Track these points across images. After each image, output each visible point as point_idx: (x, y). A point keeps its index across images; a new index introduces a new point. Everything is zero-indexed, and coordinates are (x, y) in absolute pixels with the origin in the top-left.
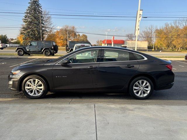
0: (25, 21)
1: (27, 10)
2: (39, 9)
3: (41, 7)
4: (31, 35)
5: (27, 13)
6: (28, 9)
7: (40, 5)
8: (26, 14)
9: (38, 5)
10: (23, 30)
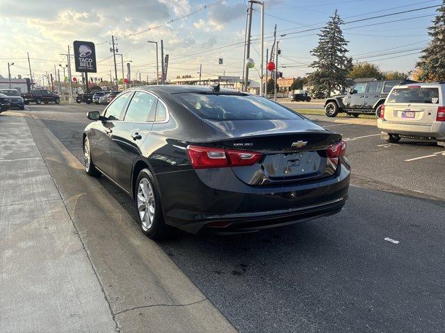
4: (442, 66)
5: (443, 10)
8: (440, 14)
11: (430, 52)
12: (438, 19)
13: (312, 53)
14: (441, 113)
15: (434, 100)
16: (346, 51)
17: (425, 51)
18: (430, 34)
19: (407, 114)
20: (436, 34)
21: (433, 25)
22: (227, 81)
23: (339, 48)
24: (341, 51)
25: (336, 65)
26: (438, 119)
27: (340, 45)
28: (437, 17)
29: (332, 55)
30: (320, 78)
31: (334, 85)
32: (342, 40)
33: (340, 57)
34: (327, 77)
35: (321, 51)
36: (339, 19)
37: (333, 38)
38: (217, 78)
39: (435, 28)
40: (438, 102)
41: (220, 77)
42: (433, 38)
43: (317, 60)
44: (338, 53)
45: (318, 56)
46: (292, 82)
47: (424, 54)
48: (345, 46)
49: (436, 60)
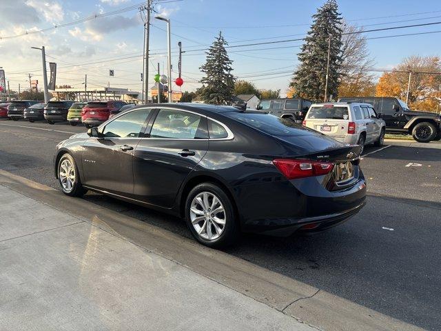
0: (301, 57)
1: (309, 33)
2: (335, 27)
3: (341, 21)
4: (310, 86)
5: (308, 39)
6: (311, 30)
7: (338, 17)
8: (306, 43)
9: (335, 18)
10: (296, 78)
11: (300, 74)
12: (305, 47)
13: (201, 70)
14: (351, 127)
15: (345, 117)
16: (231, 69)
17: (296, 73)
18: (300, 59)
19: (325, 128)
20: (304, 60)
21: (301, 52)
22: (114, 93)
23: (225, 66)
24: (227, 69)
25: (223, 81)
26: (349, 132)
27: (225, 64)
28: (304, 45)
29: (219, 72)
30: (210, 93)
31: (222, 100)
32: (227, 59)
33: (226, 75)
34: (216, 93)
35: (209, 68)
36: (223, 40)
37: (218, 57)
38: (103, 89)
39: (303, 54)
40: (348, 119)
41: (106, 89)
42: (302, 63)
43: (206, 76)
44: (225, 71)
45: (207, 73)
46: (180, 96)
47: (296, 76)
48: (230, 65)
49: (305, 81)
